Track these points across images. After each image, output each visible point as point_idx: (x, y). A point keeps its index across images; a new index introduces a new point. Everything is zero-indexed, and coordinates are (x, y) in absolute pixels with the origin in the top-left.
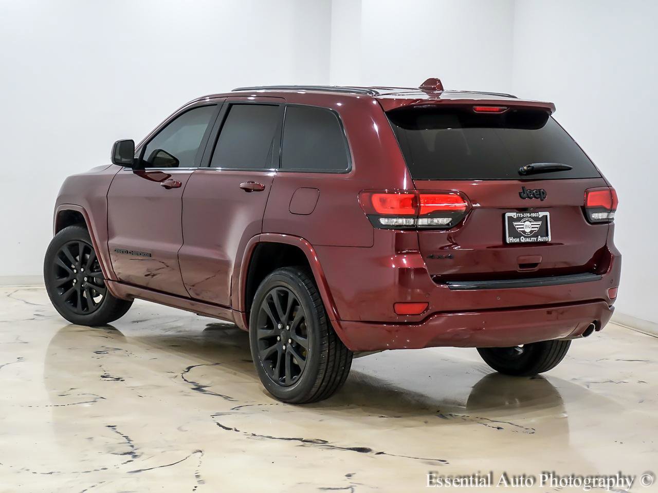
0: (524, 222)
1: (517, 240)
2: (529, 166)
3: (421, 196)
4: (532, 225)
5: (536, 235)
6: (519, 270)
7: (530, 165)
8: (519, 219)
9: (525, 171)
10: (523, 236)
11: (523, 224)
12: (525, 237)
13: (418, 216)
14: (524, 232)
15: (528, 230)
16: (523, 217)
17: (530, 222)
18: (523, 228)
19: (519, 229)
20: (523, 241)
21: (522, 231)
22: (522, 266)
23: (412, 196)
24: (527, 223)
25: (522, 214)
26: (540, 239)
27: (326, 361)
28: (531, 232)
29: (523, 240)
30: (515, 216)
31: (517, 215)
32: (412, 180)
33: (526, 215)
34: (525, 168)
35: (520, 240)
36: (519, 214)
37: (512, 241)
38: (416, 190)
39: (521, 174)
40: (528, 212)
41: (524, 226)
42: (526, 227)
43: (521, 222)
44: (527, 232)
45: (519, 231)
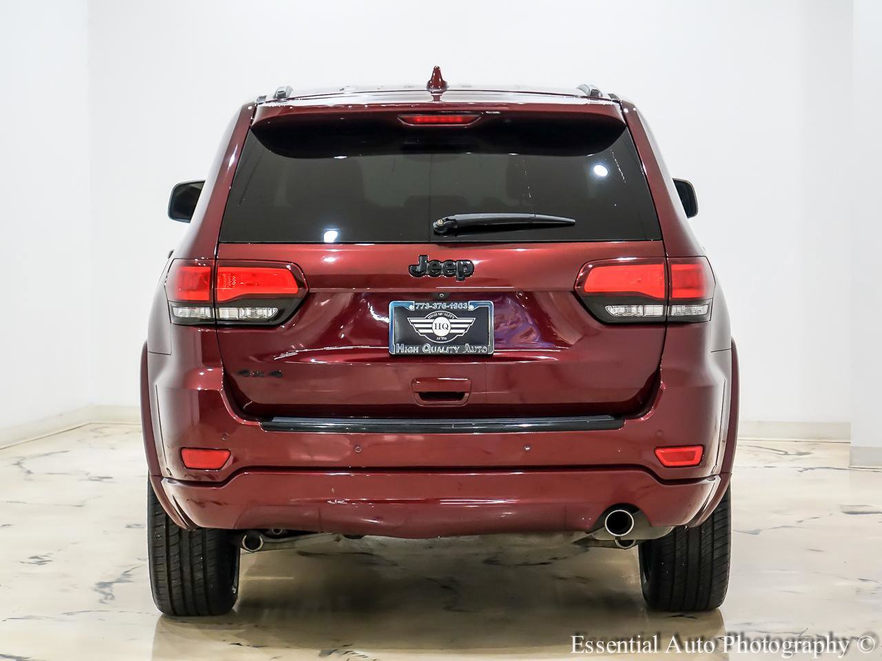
0: (434, 318)
1: (414, 350)
2: (447, 220)
3: (221, 270)
4: (451, 323)
5: (459, 341)
6: (422, 403)
7: (449, 218)
8: (420, 313)
9: (440, 228)
10: (429, 342)
11: (431, 321)
12: (433, 344)
13: (215, 304)
14: (433, 336)
15: (441, 333)
16: (431, 310)
17: (448, 318)
18: (431, 328)
19: (421, 331)
20: (427, 351)
21: (428, 334)
22: (424, 396)
23: (208, 269)
24: (442, 320)
25: (428, 304)
26: (469, 349)
27: (164, 543)
28: (450, 336)
29: (428, 349)
30: (412, 308)
31: (416, 306)
32: (219, 243)
33: (438, 306)
34: (440, 222)
35: (420, 350)
36: (421, 304)
37: (400, 350)
38: (216, 259)
39: (436, 233)
40: (442, 300)
41: (434, 324)
42: (438, 328)
43: (427, 318)
44: (438, 337)
45: (421, 334)
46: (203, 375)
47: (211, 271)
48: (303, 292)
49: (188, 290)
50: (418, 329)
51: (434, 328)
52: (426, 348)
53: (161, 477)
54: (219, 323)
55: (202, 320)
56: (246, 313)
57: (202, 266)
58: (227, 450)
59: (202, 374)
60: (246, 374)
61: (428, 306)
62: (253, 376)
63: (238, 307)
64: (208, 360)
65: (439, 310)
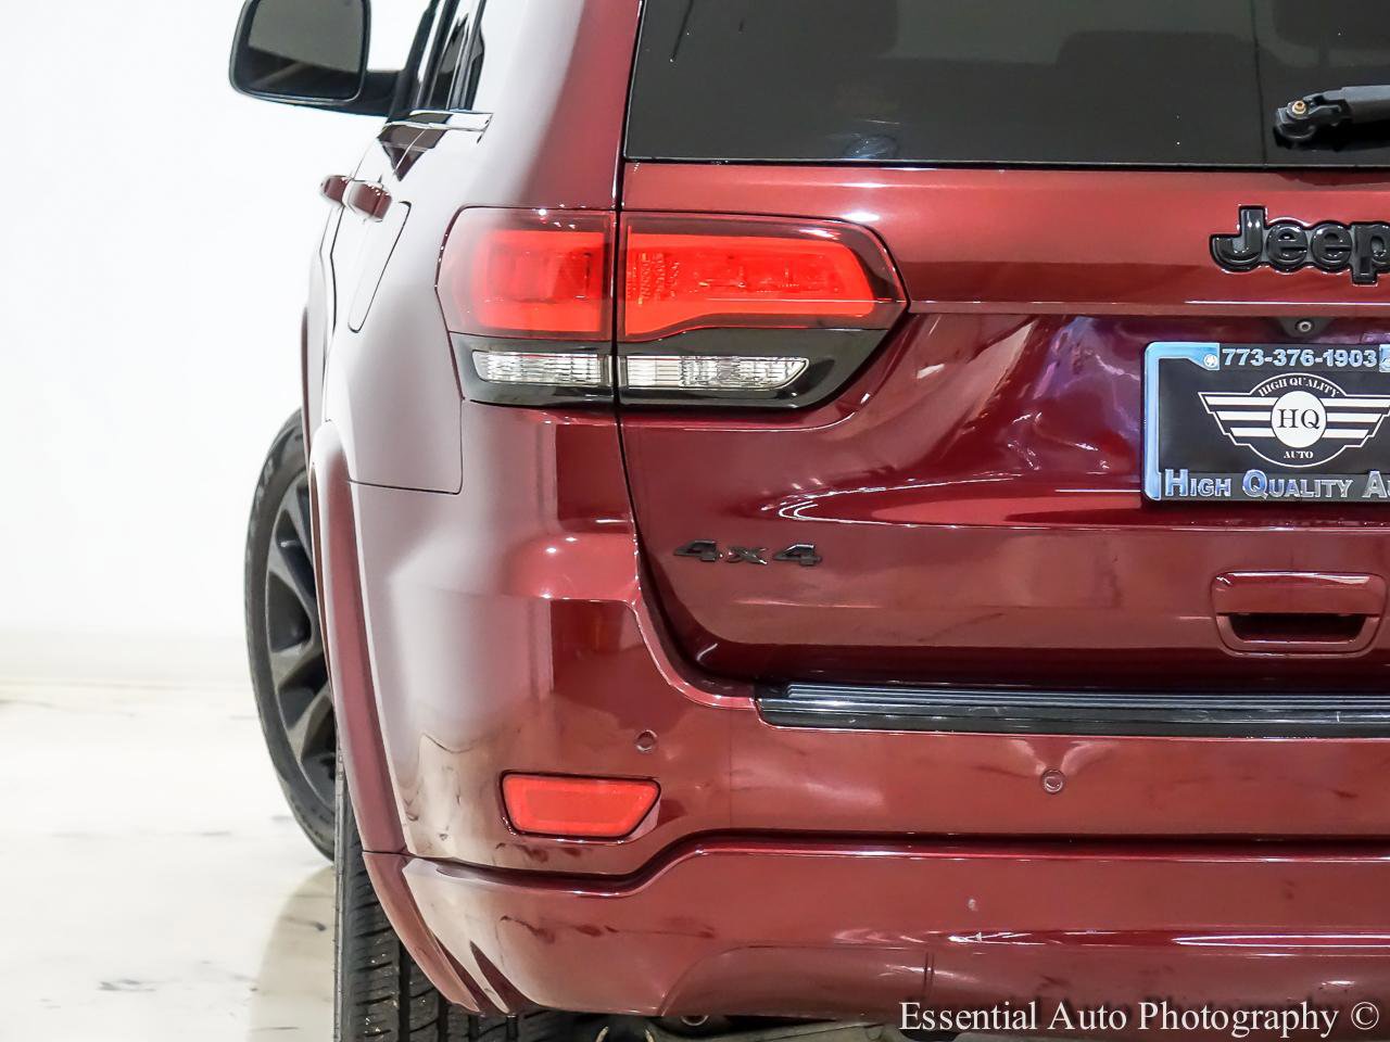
0: (1278, 393)
1: (1219, 487)
2: (1320, 101)
3: (634, 242)
4: (1328, 410)
7: (1327, 95)
8: (1234, 379)
9: (1296, 125)
10: (1262, 466)
11: (1269, 401)
12: (1271, 471)
13: (615, 344)
14: (1274, 446)
15: (1299, 438)
16: (1269, 370)
17: (1320, 395)
18: (1268, 424)
19: (1238, 432)
20: (1254, 493)
21: (1257, 442)
22: (1248, 624)
23: (593, 240)
24: (1299, 401)
25: (1259, 352)
26: (1379, 487)
28: (1323, 447)
29: (1256, 485)
30: (1211, 362)
31: (1223, 357)
32: (623, 161)
33: (1289, 357)
34: (1297, 109)
35: (1237, 486)
36: (1239, 351)
37: (1176, 488)
38: (619, 209)
39: (1282, 141)
40: (1300, 341)
41: (1276, 414)
42: (1288, 423)
43: (1256, 394)
44: (1290, 449)
45: (1238, 439)
46: (557, 556)
47: (607, 246)
48: (890, 312)
49: (527, 301)
50: (1229, 425)
51: (1276, 422)
52: (1255, 481)
53: (403, 855)
54: (625, 401)
55: (562, 390)
56: (703, 372)
57: (565, 228)
58: (650, 780)
59: (552, 550)
60: (710, 555)
61: (1260, 358)
62: (730, 561)
63: (684, 352)
64: (576, 511)
65: (1294, 369)
